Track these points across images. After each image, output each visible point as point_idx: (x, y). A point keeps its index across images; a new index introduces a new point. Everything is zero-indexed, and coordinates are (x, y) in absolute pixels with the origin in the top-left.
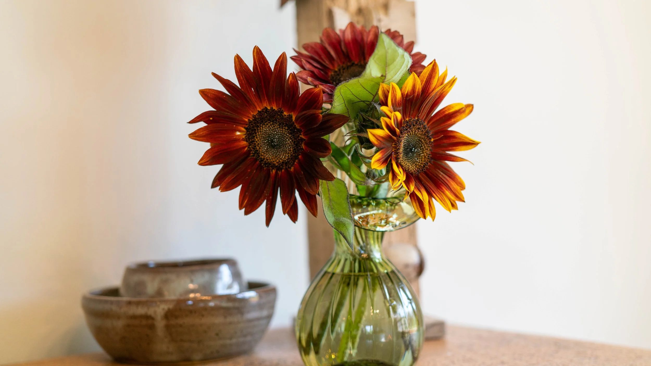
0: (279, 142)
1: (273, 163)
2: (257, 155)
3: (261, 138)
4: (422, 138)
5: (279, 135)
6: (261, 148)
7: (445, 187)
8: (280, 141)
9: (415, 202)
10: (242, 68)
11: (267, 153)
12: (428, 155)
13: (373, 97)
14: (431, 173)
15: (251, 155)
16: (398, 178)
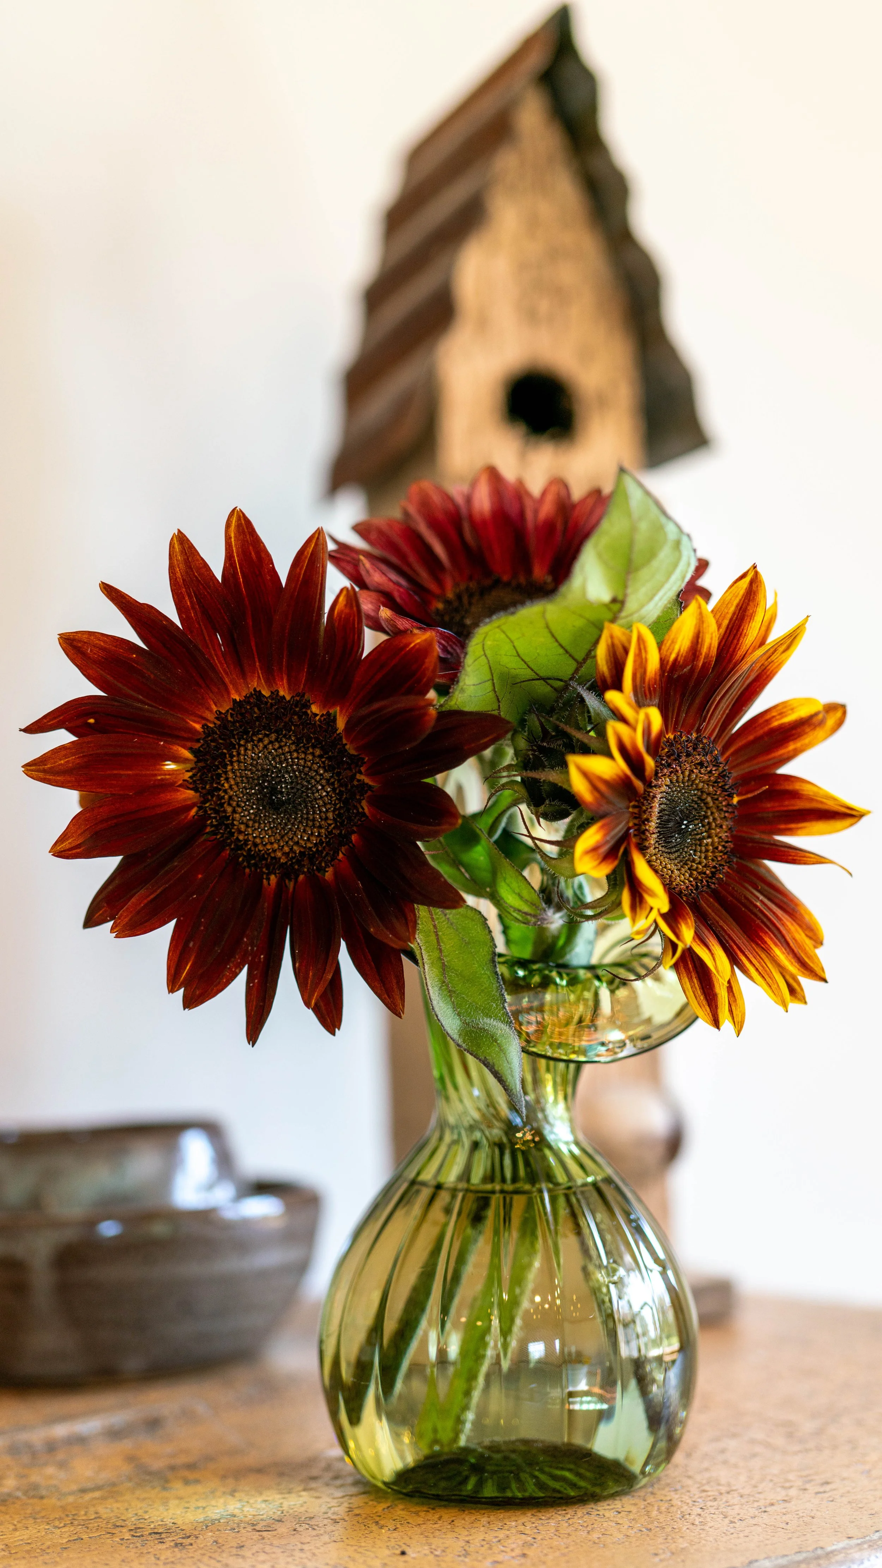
0: (295, 794)
1: (273, 855)
2: (225, 830)
3: (238, 780)
4: (708, 794)
5: (294, 771)
6: (240, 810)
7: (772, 936)
8: (298, 790)
9: (688, 977)
10: (192, 571)
11: (257, 825)
12: (723, 843)
13: (574, 665)
14: (733, 896)
15: (208, 830)
16: (646, 902)
